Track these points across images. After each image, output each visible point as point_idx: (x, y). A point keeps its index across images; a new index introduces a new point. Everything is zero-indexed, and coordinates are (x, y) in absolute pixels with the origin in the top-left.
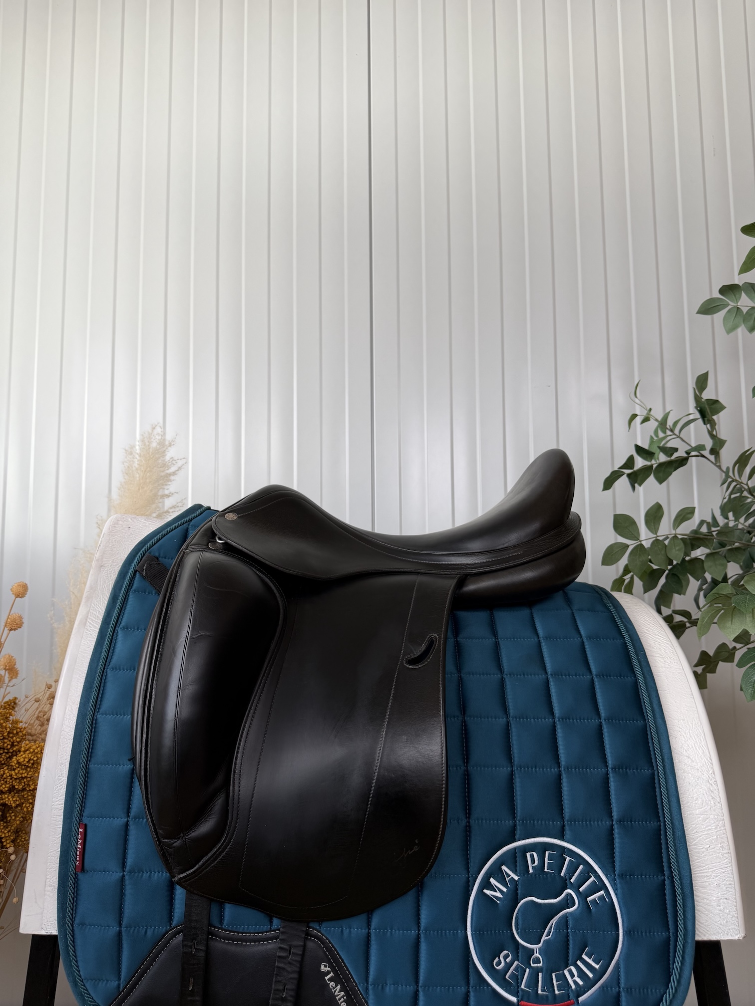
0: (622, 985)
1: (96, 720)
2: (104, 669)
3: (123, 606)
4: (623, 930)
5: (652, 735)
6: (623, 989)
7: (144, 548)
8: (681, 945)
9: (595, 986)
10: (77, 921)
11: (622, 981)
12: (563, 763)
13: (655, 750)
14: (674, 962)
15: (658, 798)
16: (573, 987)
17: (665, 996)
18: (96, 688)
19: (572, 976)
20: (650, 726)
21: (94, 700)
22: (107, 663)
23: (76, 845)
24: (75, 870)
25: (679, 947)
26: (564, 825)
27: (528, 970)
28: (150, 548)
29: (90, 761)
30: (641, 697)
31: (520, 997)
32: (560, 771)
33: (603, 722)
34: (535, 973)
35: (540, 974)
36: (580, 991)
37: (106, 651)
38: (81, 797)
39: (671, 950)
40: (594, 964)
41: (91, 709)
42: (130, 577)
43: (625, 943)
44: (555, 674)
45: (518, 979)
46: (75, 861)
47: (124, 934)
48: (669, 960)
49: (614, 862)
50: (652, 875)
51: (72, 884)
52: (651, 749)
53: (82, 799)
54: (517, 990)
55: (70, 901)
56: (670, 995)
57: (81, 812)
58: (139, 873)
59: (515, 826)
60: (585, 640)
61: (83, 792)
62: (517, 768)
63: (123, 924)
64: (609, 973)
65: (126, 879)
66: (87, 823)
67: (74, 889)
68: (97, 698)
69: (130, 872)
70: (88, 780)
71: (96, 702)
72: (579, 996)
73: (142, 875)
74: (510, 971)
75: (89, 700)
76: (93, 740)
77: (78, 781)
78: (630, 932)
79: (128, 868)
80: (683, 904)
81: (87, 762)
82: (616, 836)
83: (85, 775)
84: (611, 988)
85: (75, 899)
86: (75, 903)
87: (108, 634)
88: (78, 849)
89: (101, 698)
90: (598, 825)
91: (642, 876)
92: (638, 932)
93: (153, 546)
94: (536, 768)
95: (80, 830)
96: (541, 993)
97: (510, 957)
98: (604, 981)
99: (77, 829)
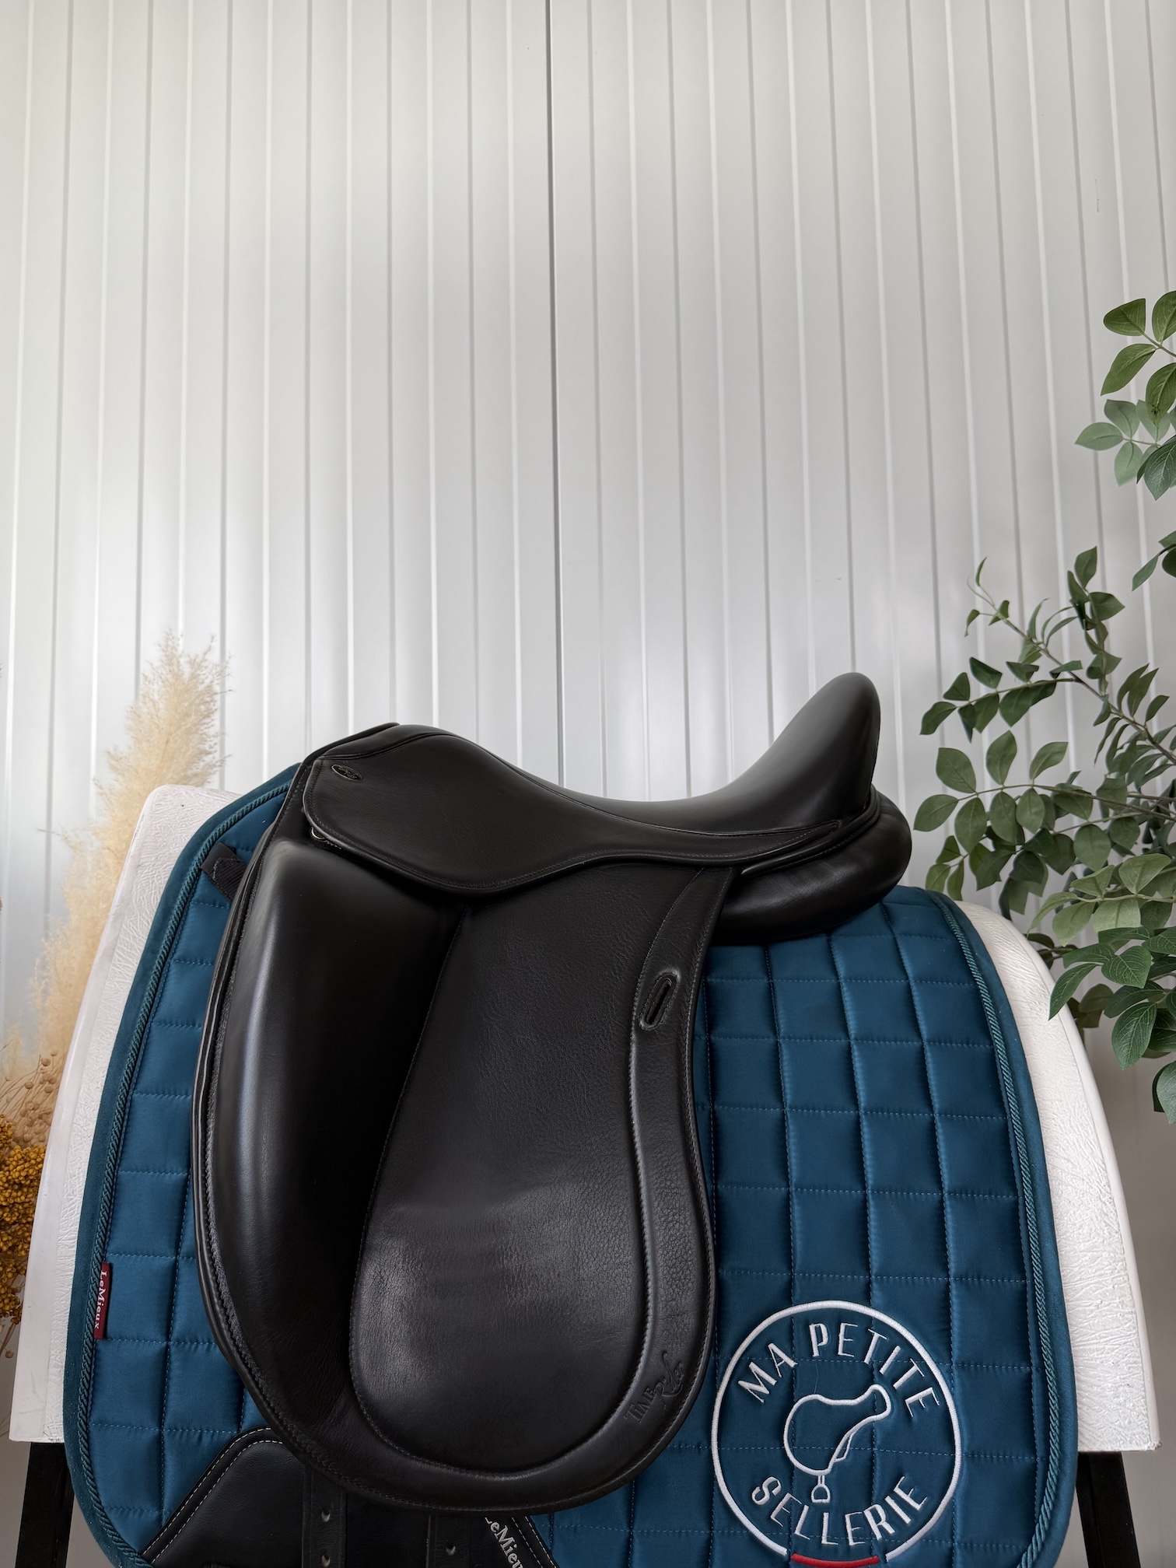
0: (957, 1537)
1: (131, 1101)
2: (147, 1022)
3: (179, 924)
4: (962, 1450)
5: (1016, 1140)
6: (959, 1544)
7: (214, 832)
8: (1054, 1477)
9: (913, 1537)
10: (94, 1417)
11: (958, 1531)
12: (870, 1182)
13: (1020, 1163)
14: (1042, 1503)
15: (1023, 1241)
16: (879, 1536)
17: (1024, 1555)
18: (133, 1052)
19: (877, 1519)
20: (1013, 1124)
21: (128, 1071)
22: (152, 1014)
23: (95, 1296)
24: (93, 1335)
25: (1050, 1480)
26: (870, 1282)
27: (806, 1508)
28: (223, 833)
29: (119, 1165)
30: (1000, 1077)
31: (793, 1549)
32: (865, 1195)
33: (937, 1118)
34: (817, 1512)
35: (826, 1516)
36: (890, 1543)
37: (150, 995)
38: (104, 1221)
39: (1038, 1484)
40: (912, 1503)
41: (124, 1084)
42: (190, 878)
43: (965, 1471)
44: (862, 1038)
45: (789, 1522)
46: (93, 1322)
47: (166, 1439)
48: (1034, 1499)
49: (950, 1342)
50: (1011, 1364)
51: (87, 1357)
52: (1014, 1161)
53: (105, 1224)
54: (787, 1538)
55: (84, 1385)
56: (1032, 1554)
57: (104, 1245)
58: (192, 1343)
59: (791, 1281)
60: (912, 984)
61: (108, 1214)
62: (796, 1189)
63: (166, 1423)
64: (937, 1519)
65: (171, 1352)
66: (112, 1262)
67: (90, 1366)
68: (134, 1068)
69: (179, 1341)
70: (117, 1195)
71: (132, 1073)
72: (886, 1551)
73: (197, 1347)
74: (778, 1509)
75: (121, 1070)
76: (126, 1133)
77: (100, 1196)
78: (973, 1455)
79: (175, 1335)
80: (1058, 1412)
81: (114, 1166)
82: (954, 1301)
83: (112, 1187)
84: (940, 1541)
85: (92, 1382)
86: (91, 1389)
87: (155, 968)
88: (99, 1304)
89: (140, 1067)
90: (926, 1282)
91: (994, 1366)
92: (985, 1455)
93: (227, 829)
94: (826, 1190)
95: (103, 1273)
96: (827, 1543)
97: (779, 1487)
98: (929, 1528)
99: (97, 1273)
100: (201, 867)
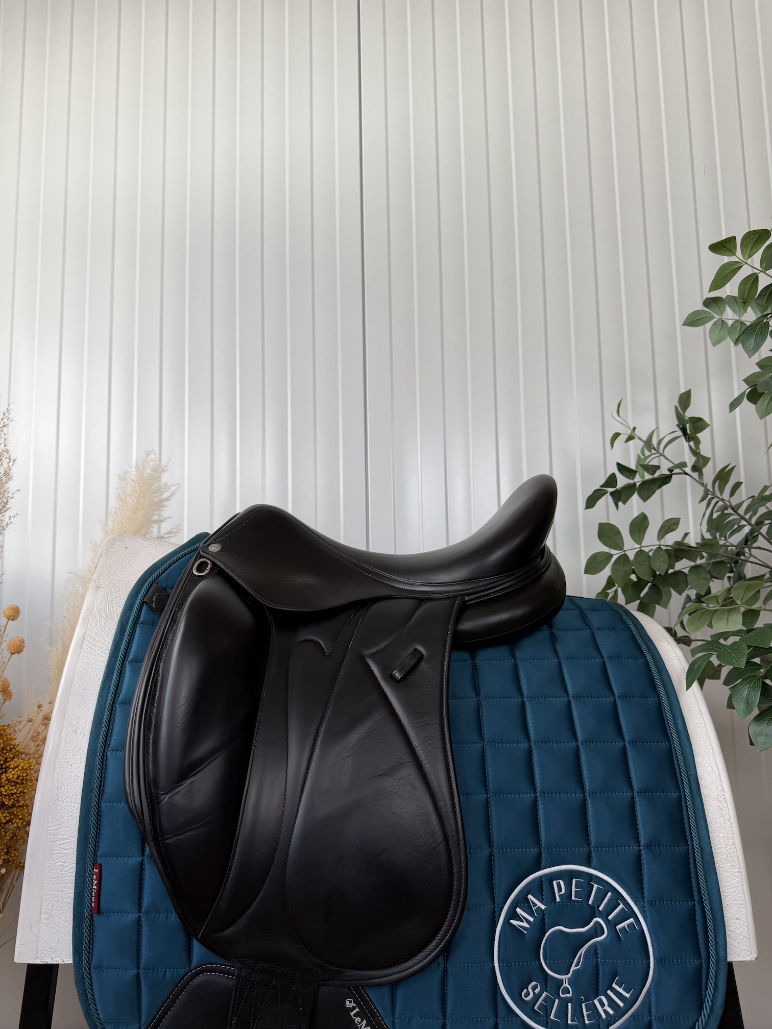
0: (653, 1014)
1: (107, 756)
2: (113, 704)
3: (130, 638)
4: (654, 958)
5: (678, 757)
6: (655, 1018)
7: (151, 578)
8: (713, 972)
9: (626, 1016)
10: (93, 965)
11: (653, 1010)
12: (587, 788)
13: (681, 772)
14: (707, 989)
15: (686, 822)
16: (604, 1016)
17: (697, 1024)
18: (106, 724)
19: (602, 1005)
20: (675, 747)
21: (104, 736)
22: (117, 698)
23: (91, 886)
24: (91, 911)
25: (711, 974)
26: (590, 852)
27: (557, 1001)
28: (157, 578)
29: (101, 799)
30: (665, 717)
32: (585, 796)
33: (627, 745)
34: (564, 1003)
35: (570, 1005)
36: (611, 1020)
37: (114, 685)
38: (94, 837)
39: (704, 978)
40: (624, 993)
42: (137, 608)
43: (657, 970)
44: (577, 696)
45: (546, 1010)
46: (91, 902)
47: (141, 976)
48: (701, 987)
49: (642, 888)
50: (682, 900)
51: (87, 925)
52: (677, 770)
53: (95, 839)
54: (546, 1021)
55: (86, 944)
56: (702, 1022)
57: (95, 853)
58: (156, 913)
59: (540, 853)
60: (606, 660)
61: (96, 832)
62: (541, 795)
63: (141, 966)
64: (640, 1002)
65: (142, 920)
66: (101, 863)
67: (90, 931)
68: (107, 734)
69: (146, 912)
70: (101, 819)
71: (106, 738)
73: (159, 915)
74: (539, 1002)
75: (99, 736)
76: (104, 777)
77: (90, 820)
78: (661, 960)
79: (144, 909)
80: (713, 929)
81: (98, 800)
82: (644, 861)
83: (97, 814)
84: (643, 1017)
85: (91, 942)
86: (91, 947)
87: (116, 667)
88: (94, 890)
89: (112, 733)
90: (625, 850)
91: (671, 903)
92: (669, 960)
93: (160, 576)
94: (560, 794)
95: (95, 870)
96: (571, 1023)
97: (539, 988)
98: (635, 1009)
99: (92, 870)
100: (144, 600)
